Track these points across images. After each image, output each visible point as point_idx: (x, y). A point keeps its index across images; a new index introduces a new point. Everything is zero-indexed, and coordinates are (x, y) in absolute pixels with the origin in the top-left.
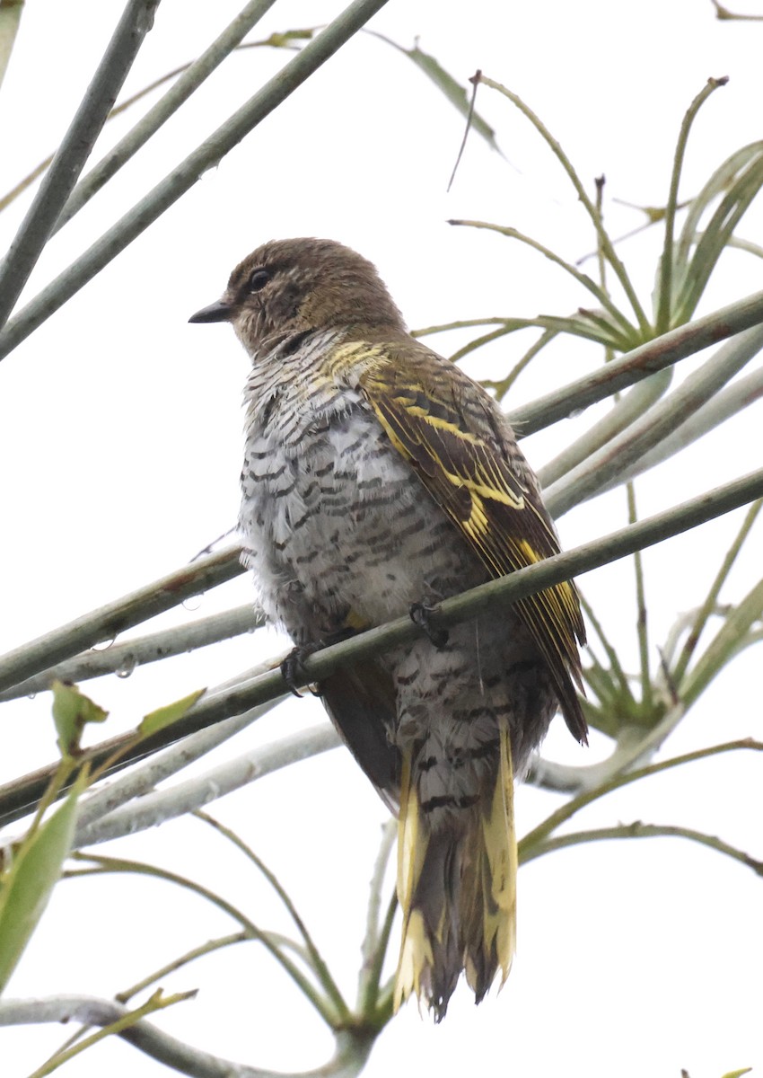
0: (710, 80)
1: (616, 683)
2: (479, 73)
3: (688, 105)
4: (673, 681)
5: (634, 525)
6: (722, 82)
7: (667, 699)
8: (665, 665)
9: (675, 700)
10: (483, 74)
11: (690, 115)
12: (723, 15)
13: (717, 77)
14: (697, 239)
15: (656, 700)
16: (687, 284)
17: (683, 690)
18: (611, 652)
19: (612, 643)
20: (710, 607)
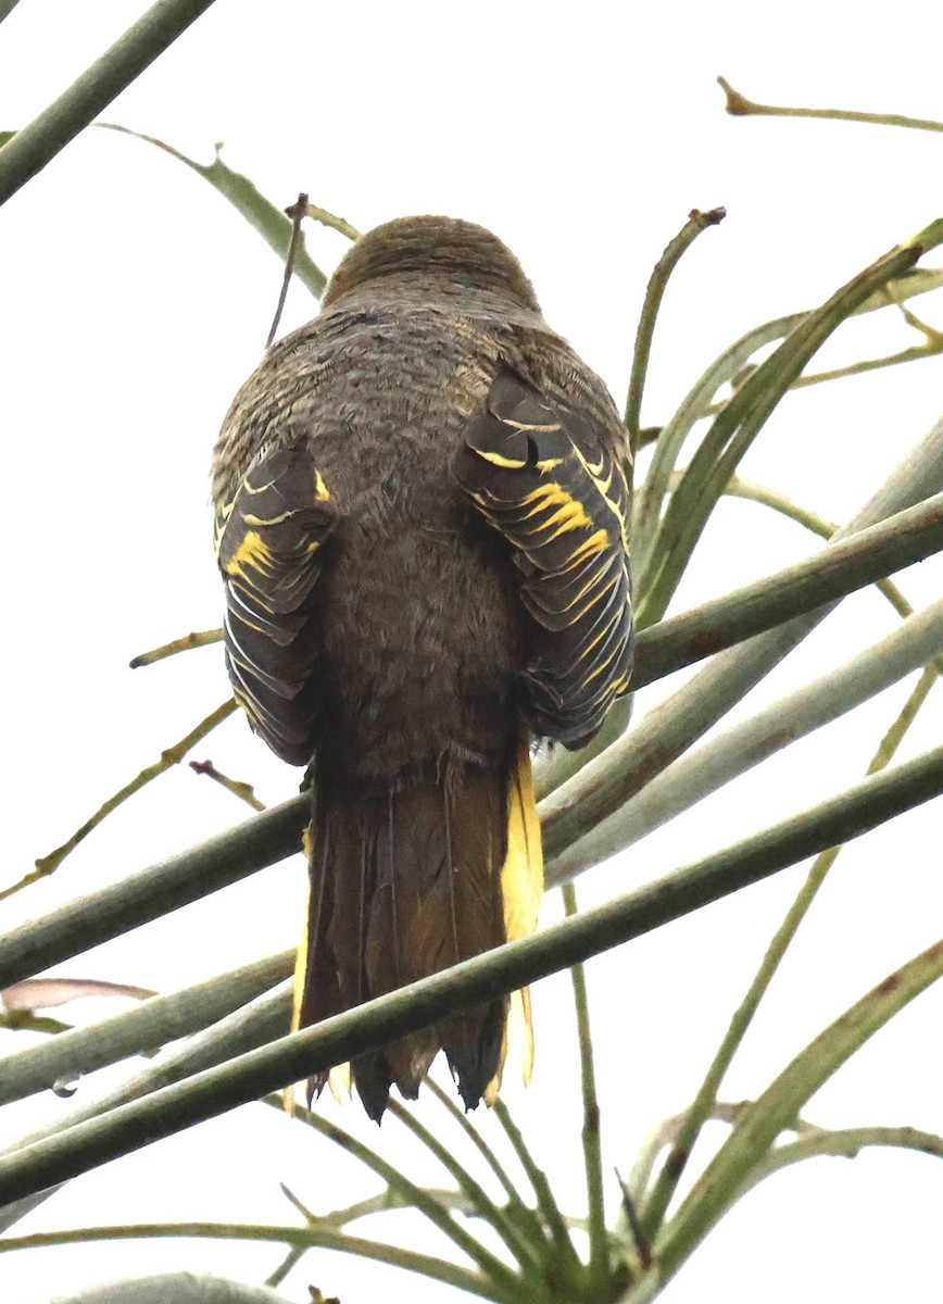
0: (694, 213)
1: (547, 1231)
2: (303, 199)
3: (657, 256)
4: (643, 1228)
5: (573, 917)
6: (715, 217)
7: (632, 1258)
8: (629, 1205)
9: (646, 1261)
10: (311, 201)
11: (662, 274)
12: (738, 106)
13: (705, 209)
14: (674, 481)
15: (614, 1263)
16: (657, 555)
17: (660, 1244)
18: (538, 1180)
19: (540, 1165)
20: (705, 1107)
